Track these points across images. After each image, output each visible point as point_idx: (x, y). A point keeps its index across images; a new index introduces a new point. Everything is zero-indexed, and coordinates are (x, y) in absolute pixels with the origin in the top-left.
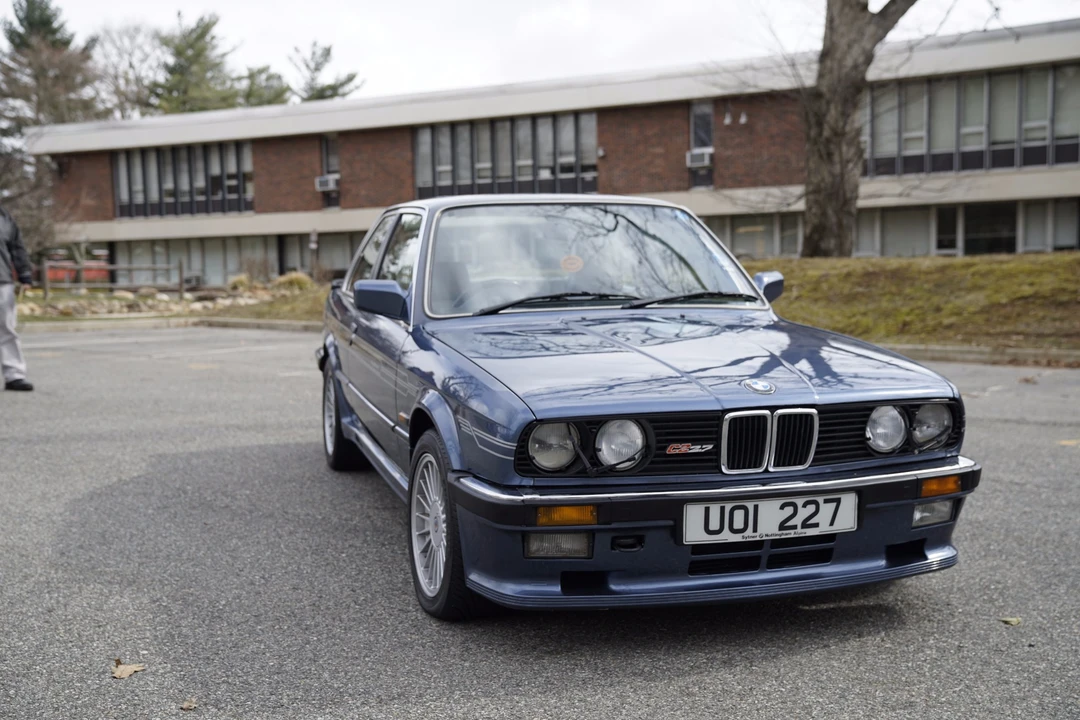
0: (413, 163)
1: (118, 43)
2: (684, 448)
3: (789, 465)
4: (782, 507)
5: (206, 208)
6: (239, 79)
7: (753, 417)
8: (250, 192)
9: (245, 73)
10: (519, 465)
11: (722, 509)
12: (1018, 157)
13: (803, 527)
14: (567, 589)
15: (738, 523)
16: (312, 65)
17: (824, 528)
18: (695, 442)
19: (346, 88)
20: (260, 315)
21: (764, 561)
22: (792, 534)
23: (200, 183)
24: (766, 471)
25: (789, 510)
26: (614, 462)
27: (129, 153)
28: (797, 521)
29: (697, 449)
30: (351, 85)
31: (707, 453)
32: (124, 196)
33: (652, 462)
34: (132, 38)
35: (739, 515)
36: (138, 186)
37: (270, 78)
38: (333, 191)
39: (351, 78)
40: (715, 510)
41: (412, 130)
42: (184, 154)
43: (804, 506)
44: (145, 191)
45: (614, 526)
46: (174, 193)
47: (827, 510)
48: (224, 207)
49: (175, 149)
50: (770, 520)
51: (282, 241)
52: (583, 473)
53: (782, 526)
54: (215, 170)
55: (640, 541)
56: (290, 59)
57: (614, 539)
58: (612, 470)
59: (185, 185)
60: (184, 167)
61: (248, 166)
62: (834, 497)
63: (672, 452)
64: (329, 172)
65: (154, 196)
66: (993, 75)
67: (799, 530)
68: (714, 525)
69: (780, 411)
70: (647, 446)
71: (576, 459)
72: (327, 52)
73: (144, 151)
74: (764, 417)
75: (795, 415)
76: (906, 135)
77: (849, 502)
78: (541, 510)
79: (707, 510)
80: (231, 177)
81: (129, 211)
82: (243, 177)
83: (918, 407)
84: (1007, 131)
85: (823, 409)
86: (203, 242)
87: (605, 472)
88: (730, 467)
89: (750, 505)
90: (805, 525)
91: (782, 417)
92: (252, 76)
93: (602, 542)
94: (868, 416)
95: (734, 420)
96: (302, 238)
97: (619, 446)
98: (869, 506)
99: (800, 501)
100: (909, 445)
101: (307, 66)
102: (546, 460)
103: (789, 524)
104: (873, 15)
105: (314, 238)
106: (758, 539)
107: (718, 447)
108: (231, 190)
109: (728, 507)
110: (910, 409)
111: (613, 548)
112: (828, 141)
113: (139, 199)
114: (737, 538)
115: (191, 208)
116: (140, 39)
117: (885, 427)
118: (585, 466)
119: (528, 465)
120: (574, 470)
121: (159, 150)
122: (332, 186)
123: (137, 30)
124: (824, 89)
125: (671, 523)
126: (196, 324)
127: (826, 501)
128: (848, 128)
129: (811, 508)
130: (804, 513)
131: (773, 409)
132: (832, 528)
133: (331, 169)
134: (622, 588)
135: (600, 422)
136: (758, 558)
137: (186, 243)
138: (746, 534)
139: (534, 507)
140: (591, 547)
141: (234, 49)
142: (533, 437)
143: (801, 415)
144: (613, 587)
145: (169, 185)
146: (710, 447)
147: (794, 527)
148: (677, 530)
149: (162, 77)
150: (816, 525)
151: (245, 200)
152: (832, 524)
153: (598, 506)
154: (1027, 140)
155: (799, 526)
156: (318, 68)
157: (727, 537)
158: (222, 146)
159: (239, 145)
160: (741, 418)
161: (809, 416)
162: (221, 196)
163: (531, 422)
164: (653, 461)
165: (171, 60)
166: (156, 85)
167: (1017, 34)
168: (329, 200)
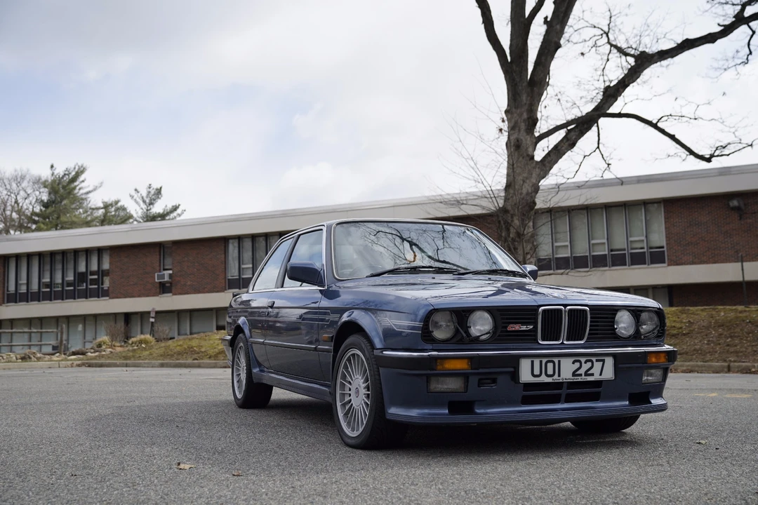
0: (225, 262)
1: (8, 187)
2: (517, 327)
3: (574, 340)
4: (573, 363)
5: (73, 296)
6: (98, 209)
7: (555, 310)
8: (107, 283)
9: (102, 205)
10: (425, 336)
11: (541, 362)
12: (628, 259)
13: (585, 376)
14: (451, 412)
15: (550, 371)
16: (148, 201)
17: (596, 377)
18: (523, 324)
19: (172, 216)
20: (126, 358)
21: (563, 397)
22: (579, 379)
23: (70, 277)
24: (562, 343)
25: (577, 365)
26: (478, 335)
27: (18, 257)
28: (582, 371)
29: (524, 328)
30: (175, 214)
31: (530, 331)
32: (12, 288)
33: (499, 336)
34: (18, 184)
35: (550, 366)
36: (23, 280)
37: (117, 209)
38: (167, 282)
39: (175, 208)
40: (537, 362)
41: (225, 240)
42: (59, 258)
43: (585, 363)
44: (28, 284)
45: (481, 371)
46: (49, 285)
47: (598, 365)
48: (86, 295)
49: (52, 254)
50: (567, 370)
51: (128, 317)
52: (461, 341)
53: (574, 374)
54: (82, 268)
55: (494, 381)
56: (132, 197)
57: (480, 380)
58: (476, 340)
59: (58, 280)
60: (59, 266)
61: (106, 266)
62: (601, 358)
63: (511, 329)
64: (164, 270)
65: (35, 287)
66: (608, 207)
67: (583, 377)
68: (537, 372)
69: (569, 307)
70: (495, 327)
71: (457, 331)
72: (159, 192)
73: (29, 256)
74: (561, 310)
75: (577, 310)
76: (556, 244)
77: (609, 362)
78: (439, 361)
79: (532, 362)
80: (92, 273)
81: (15, 298)
82: (102, 273)
83: (641, 311)
84: (620, 242)
85: (593, 308)
86: (69, 319)
87: (472, 341)
88: (543, 340)
89: (556, 360)
90: (586, 374)
91: (570, 310)
92: (106, 206)
93: (474, 381)
94: (614, 318)
95: (544, 311)
96: (143, 315)
97: (481, 326)
98: (620, 366)
99: (583, 360)
100: (637, 334)
101: (144, 202)
102: (439, 334)
103: (578, 372)
104: (537, 162)
105: (153, 314)
106: (561, 381)
107: (536, 327)
108: (93, 282)
109: (544, 360)
110: (636, 312)
111: (479, 386)
112: (513, 240)
113: (23, 289)
114: (549, 380)
115: (62, 296)
116: (24, 184)
117: (624, 323)
118: (462, 337)
119: (429, 336)
120: (455, 340)
121: (40, 255)
122: (167, 279)
123: (23, 178)
124: (509, 208)
125: (512, 369)
126: (79, 366)
127: (597, 361)
128: (525, 232)
129: (589, 364)
130: (586, 367)
131: (565, 306)
132: (601, 377)
133: (166, 267)
134: (482, 411)
135: (470, 310)
136: (560, 395)
137: (57, 320)
138: (555, 377)
139: (436, 358)
140: (466, 387)
141: (95, 189)
142: (432, 320)
143: (580, 310)
144: (478, 411)
145: (47, 279)
146: (532, 327)
147: (581, 375)
148: (515, 375)
149: (38, 209)
150: (592, 375)
151: (103, 288)
152: (601, 375)
153: (470, 358)
154: (632, 249)
155: (583, 375)
156: (151, 204)
157: (544, 379)
158: (88, 252)
159: (100, 251)
160: (548, 310)
161: (585, 311)
162: (86, 286)
163: (431, 310)
164: (500, 334)
165: (45, 198)
166: (34, 213)
167: (621, 182)
168: (164, 288)
